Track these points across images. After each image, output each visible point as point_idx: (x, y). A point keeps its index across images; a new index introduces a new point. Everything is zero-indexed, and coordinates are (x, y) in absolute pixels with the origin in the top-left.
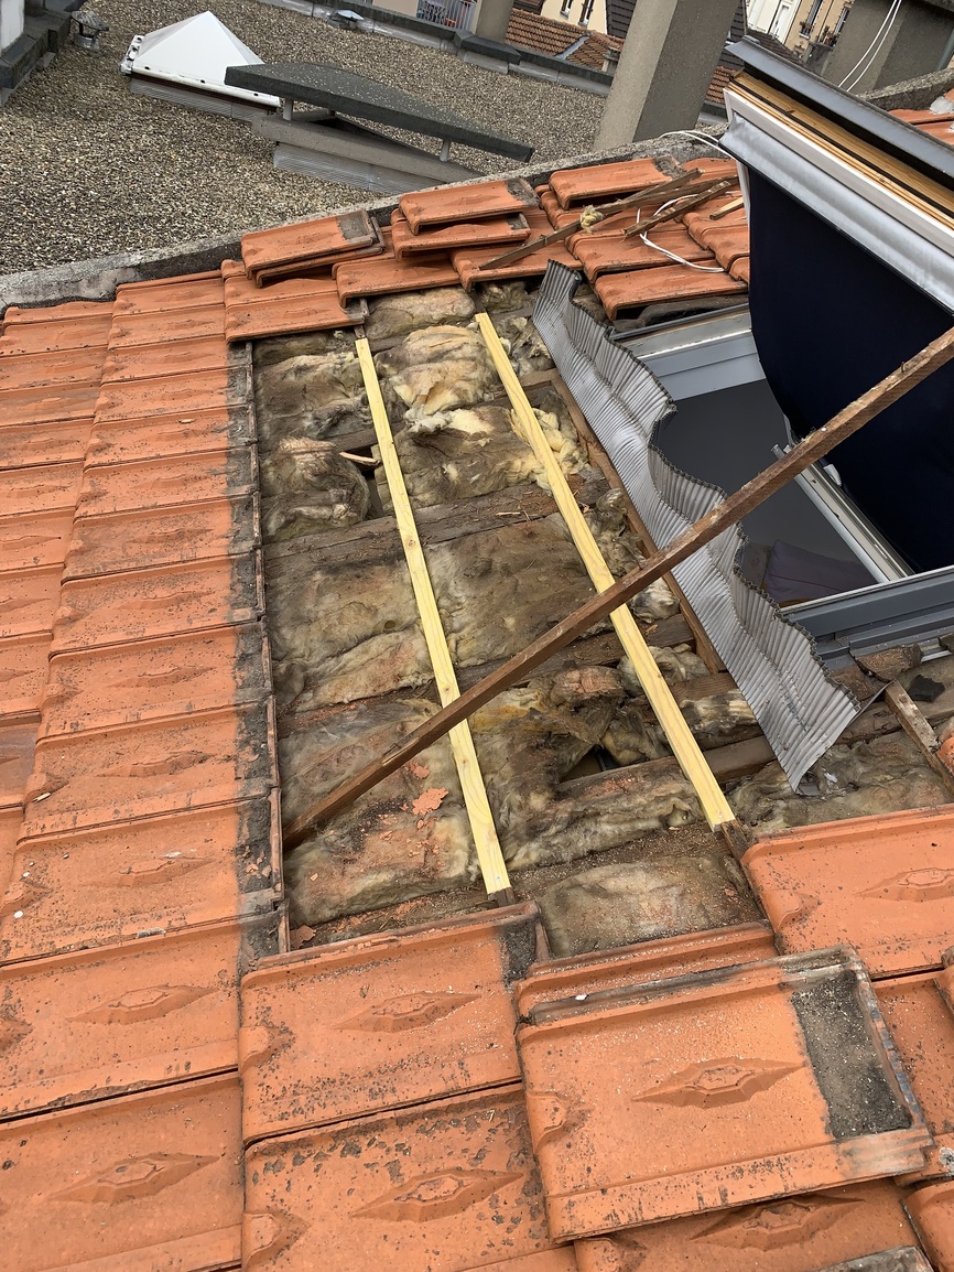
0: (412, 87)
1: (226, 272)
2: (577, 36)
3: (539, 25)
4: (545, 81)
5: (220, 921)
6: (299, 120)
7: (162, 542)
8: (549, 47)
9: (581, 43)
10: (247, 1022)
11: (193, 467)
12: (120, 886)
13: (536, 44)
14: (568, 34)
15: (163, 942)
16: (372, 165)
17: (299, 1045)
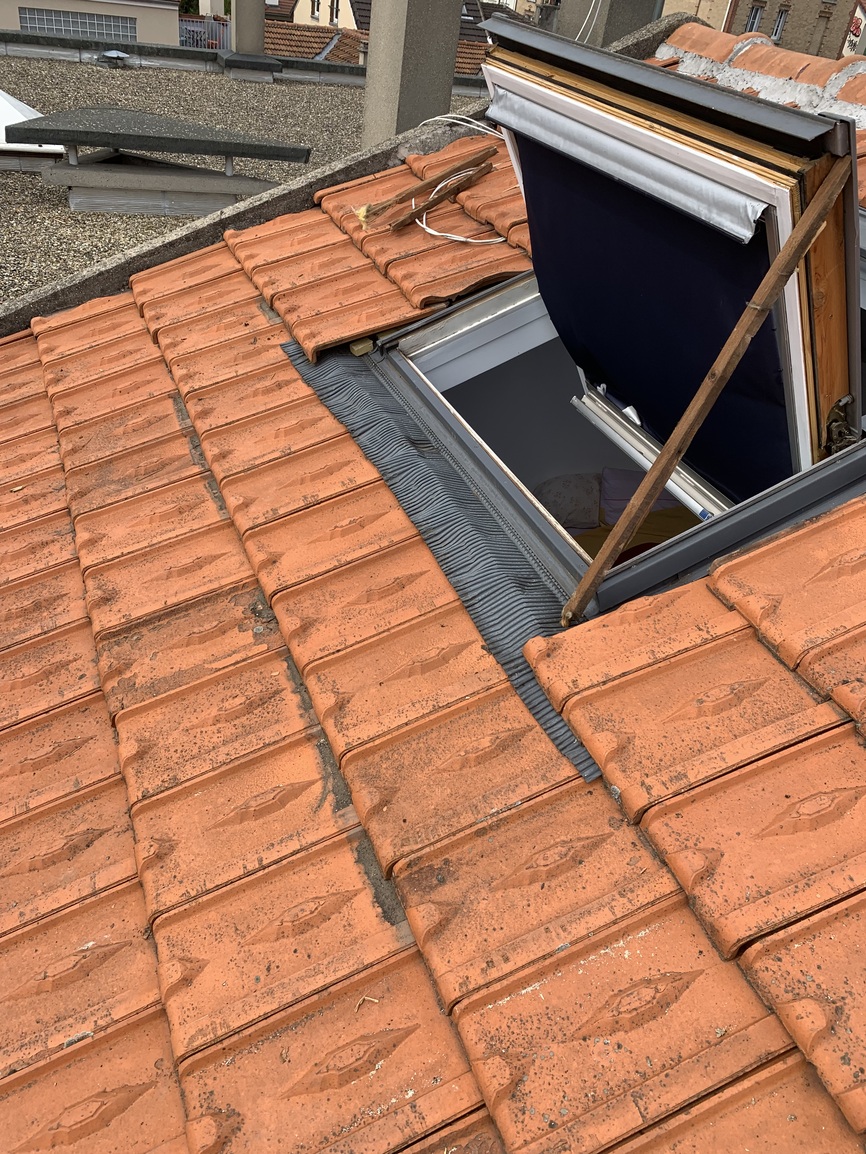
0: (187, 111)
1: (36, 329)
2: (330, 35)
3: (294, 32)
4: (310, 83)
5: (147, 1008)
6: (86, 163)
7: (21, 616)
8: (307, 50)
9: (335, 41)
10: (193, 1114)
11: (38, 533)
12: (38, 994)
13: (295, 49)
14: (322, 35)
15: (93, 1045)
16: (164, 192)
17: (247, 1127)
